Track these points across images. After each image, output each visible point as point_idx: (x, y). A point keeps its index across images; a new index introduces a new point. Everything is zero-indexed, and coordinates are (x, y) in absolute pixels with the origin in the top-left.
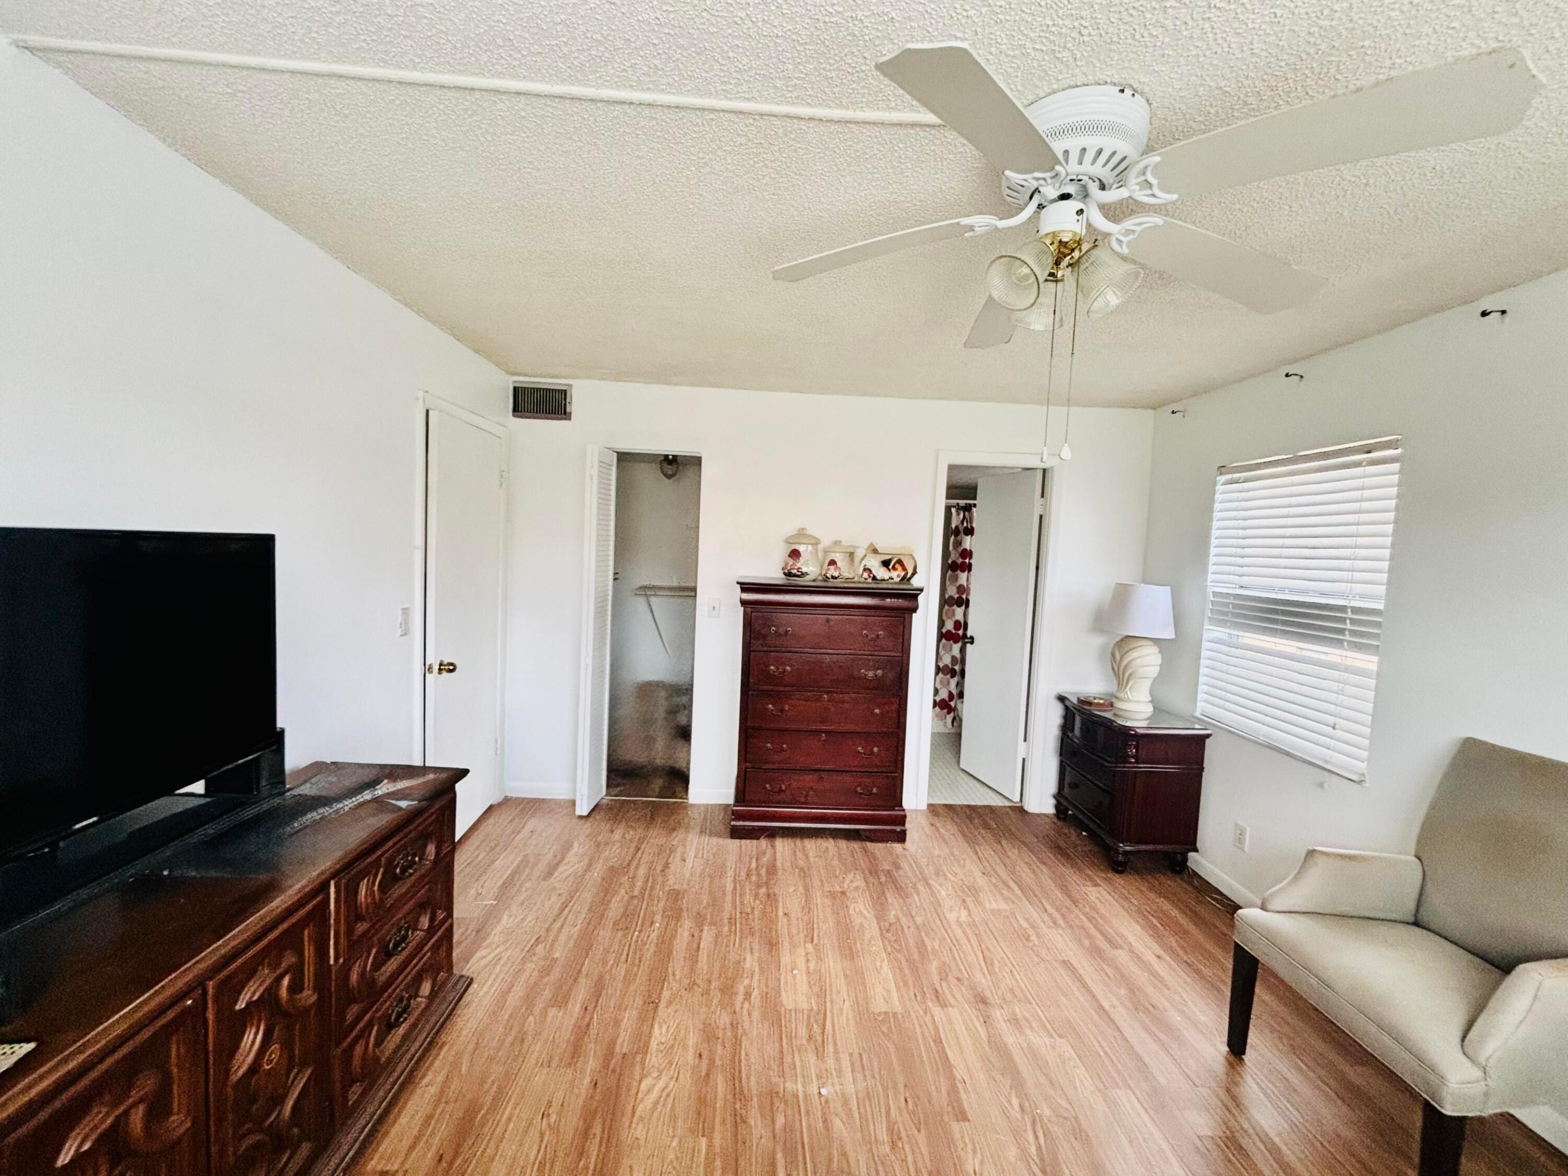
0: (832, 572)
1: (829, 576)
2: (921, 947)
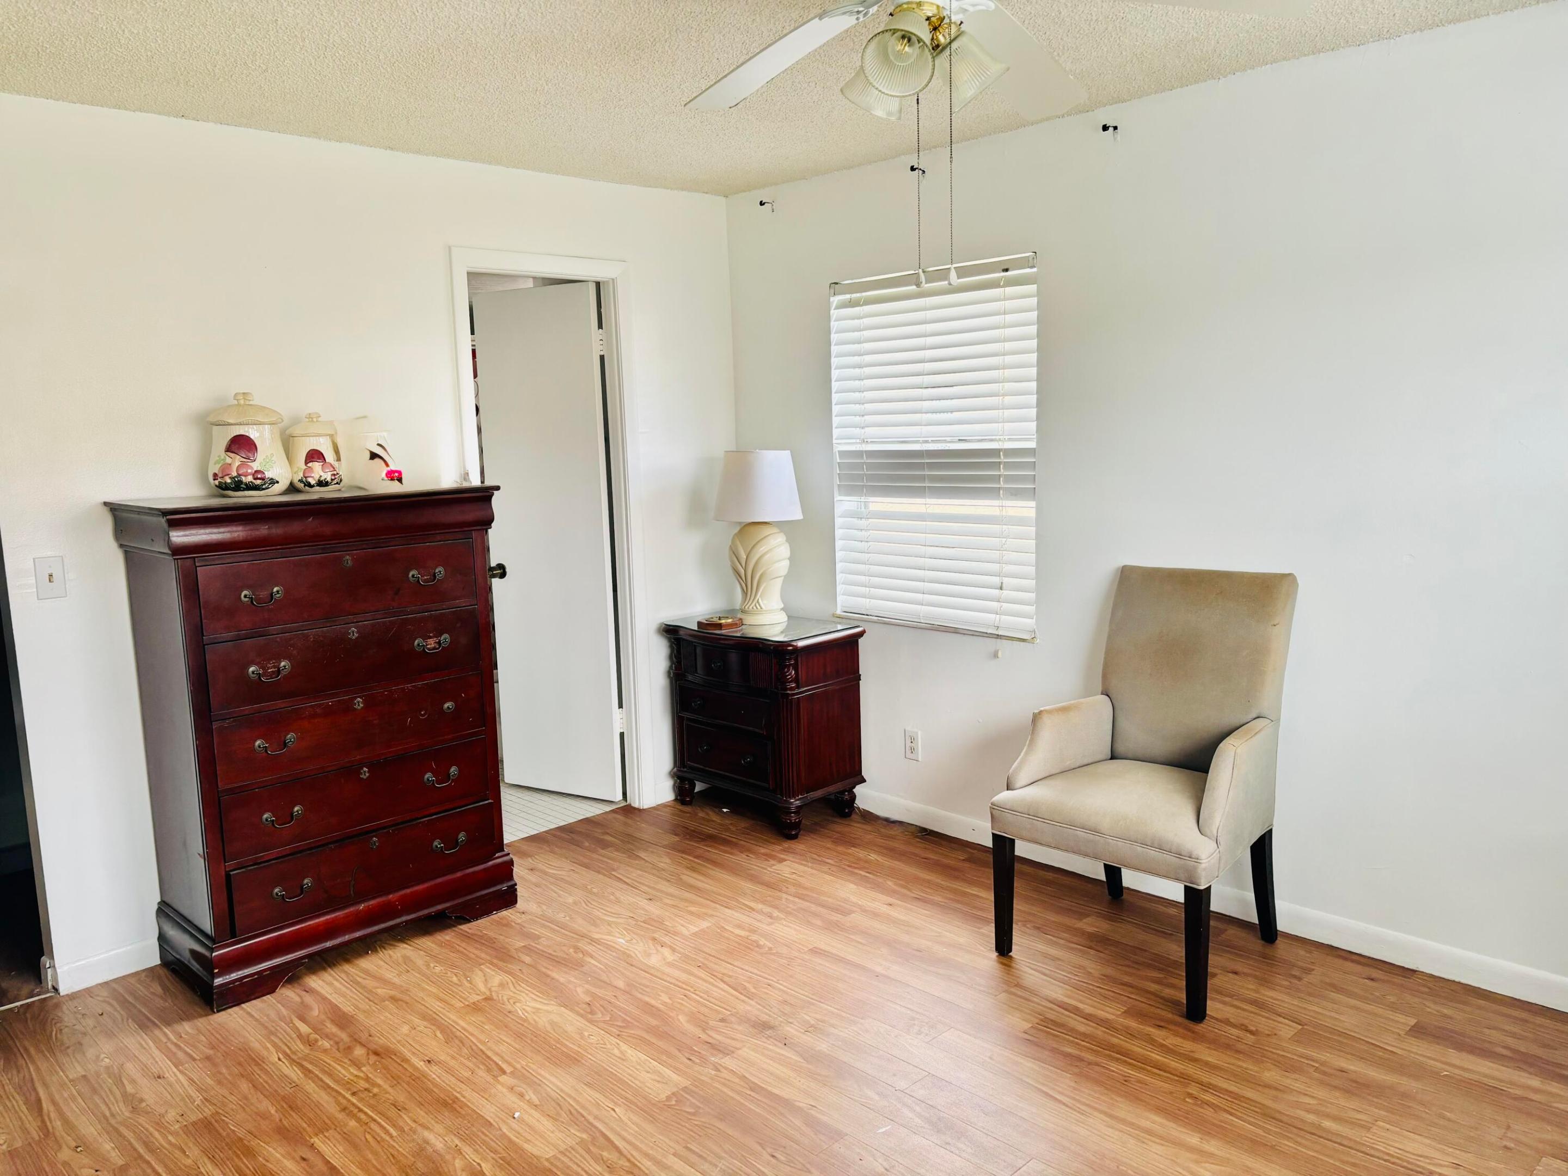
0: (318, 471)
1: (313, 482)
2: (649, 1009)
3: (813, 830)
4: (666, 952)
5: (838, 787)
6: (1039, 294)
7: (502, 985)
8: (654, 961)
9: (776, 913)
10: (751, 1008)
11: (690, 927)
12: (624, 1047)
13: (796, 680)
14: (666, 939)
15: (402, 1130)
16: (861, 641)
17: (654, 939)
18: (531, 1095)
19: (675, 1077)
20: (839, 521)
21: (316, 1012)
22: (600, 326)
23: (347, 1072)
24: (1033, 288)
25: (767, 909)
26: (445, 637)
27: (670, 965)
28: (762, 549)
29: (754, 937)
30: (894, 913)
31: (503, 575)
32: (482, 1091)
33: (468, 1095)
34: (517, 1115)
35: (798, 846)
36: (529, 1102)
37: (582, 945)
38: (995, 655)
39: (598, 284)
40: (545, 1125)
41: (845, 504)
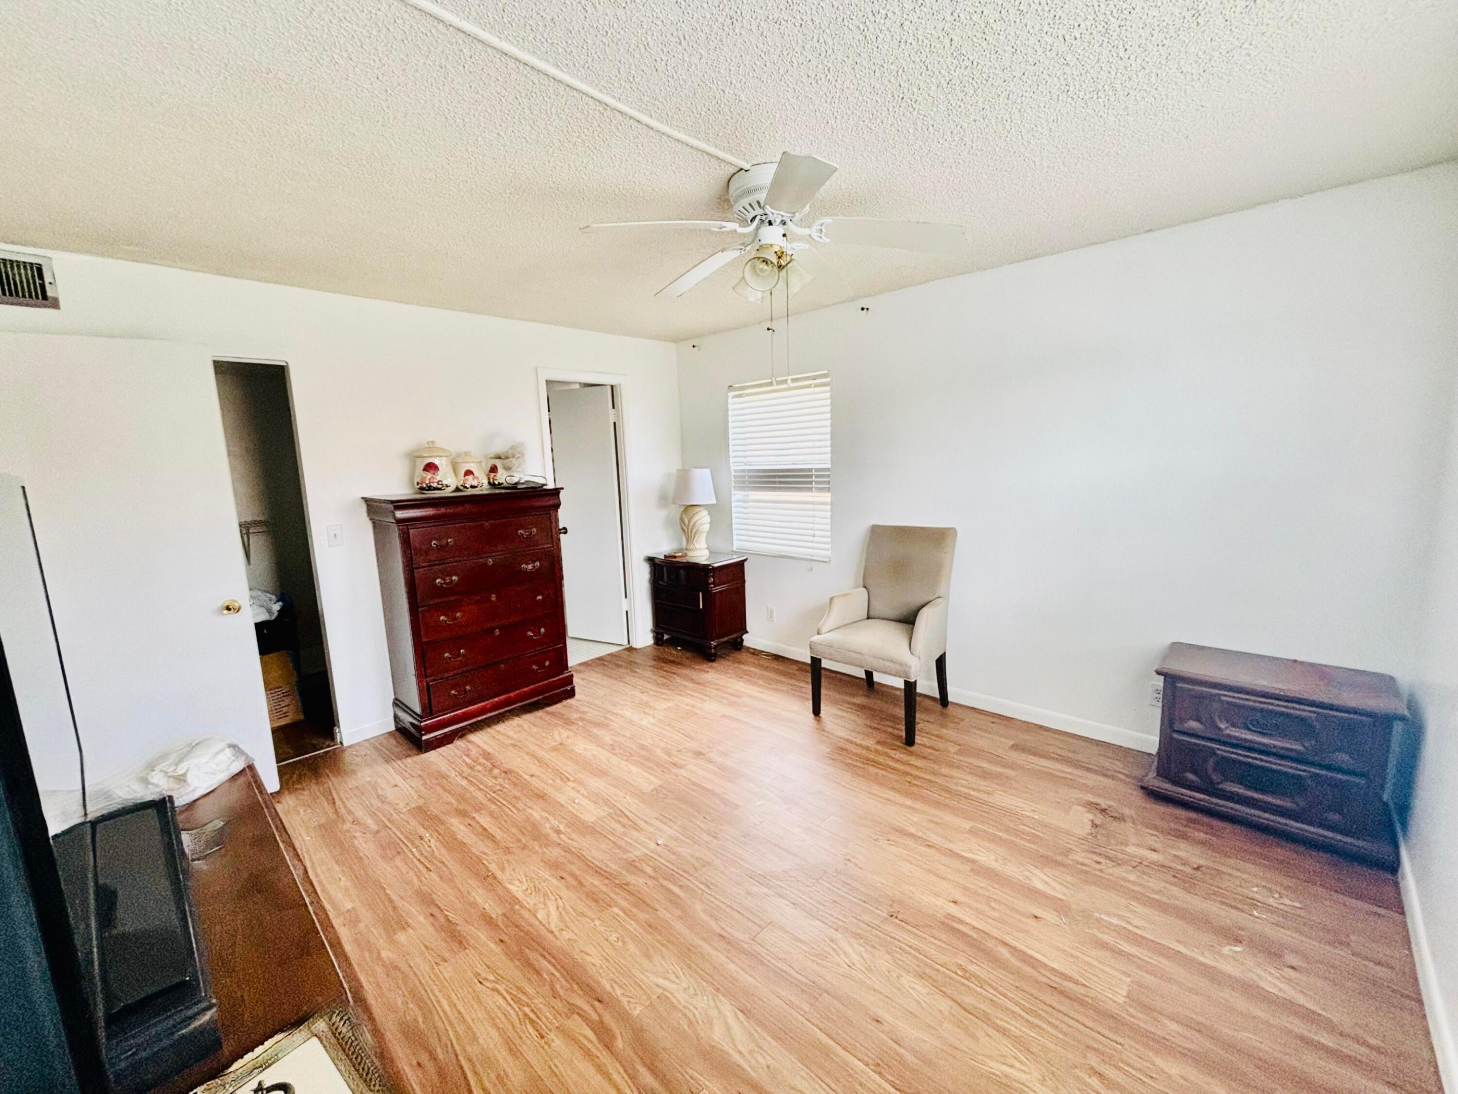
0: (470, 481)
1: (468, 486)
2: (643, 747)
3: (721, 657)
4: (650, 718)
5: (735, 636)
6: (831, 390)
7: (568, 737)
8: (644, 723)
9: (705, 698)
10: (693, 745)
11: (662, 705)
12: (630, 766)
13: (713, 583)
14: (651, 712)
15: (517, 809)
16: (746, 564)
17: (644, 712)
18: (583, 791)
19: (656, 781)
20: (733, 504)
21: (474, 752)
22: (614, 407)
23: (490, 782)
24: (828, 388)
25: (700, 696)
26: (538, 564)
27: (653, 724)
28: (696, 518)
29: (695, 710)
30: (764, 696)
31: (566, 533)
32: (558, 790)
33: (551, 792)
34: (576, 801)
35: (714, 664)
36: (583, 795)
37: (608, 716)
38: (811, 569)
39: (612, 387)
40: (591, 806)
41: (737, 495)
